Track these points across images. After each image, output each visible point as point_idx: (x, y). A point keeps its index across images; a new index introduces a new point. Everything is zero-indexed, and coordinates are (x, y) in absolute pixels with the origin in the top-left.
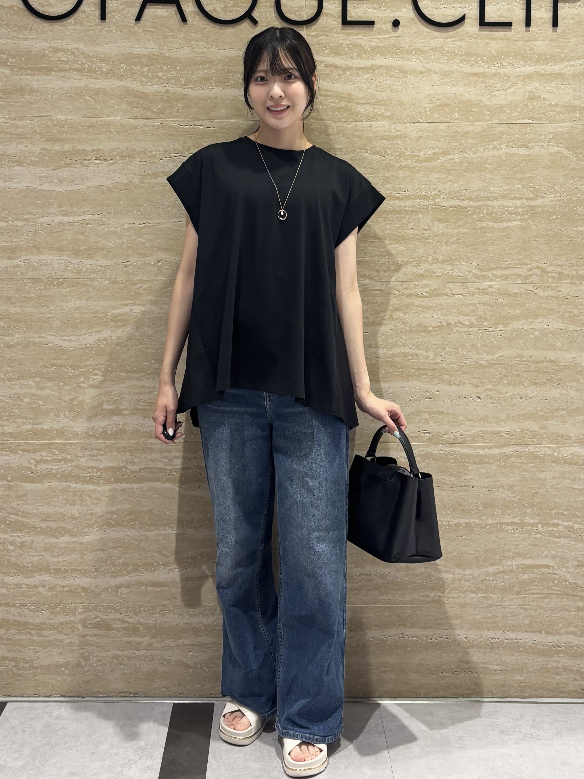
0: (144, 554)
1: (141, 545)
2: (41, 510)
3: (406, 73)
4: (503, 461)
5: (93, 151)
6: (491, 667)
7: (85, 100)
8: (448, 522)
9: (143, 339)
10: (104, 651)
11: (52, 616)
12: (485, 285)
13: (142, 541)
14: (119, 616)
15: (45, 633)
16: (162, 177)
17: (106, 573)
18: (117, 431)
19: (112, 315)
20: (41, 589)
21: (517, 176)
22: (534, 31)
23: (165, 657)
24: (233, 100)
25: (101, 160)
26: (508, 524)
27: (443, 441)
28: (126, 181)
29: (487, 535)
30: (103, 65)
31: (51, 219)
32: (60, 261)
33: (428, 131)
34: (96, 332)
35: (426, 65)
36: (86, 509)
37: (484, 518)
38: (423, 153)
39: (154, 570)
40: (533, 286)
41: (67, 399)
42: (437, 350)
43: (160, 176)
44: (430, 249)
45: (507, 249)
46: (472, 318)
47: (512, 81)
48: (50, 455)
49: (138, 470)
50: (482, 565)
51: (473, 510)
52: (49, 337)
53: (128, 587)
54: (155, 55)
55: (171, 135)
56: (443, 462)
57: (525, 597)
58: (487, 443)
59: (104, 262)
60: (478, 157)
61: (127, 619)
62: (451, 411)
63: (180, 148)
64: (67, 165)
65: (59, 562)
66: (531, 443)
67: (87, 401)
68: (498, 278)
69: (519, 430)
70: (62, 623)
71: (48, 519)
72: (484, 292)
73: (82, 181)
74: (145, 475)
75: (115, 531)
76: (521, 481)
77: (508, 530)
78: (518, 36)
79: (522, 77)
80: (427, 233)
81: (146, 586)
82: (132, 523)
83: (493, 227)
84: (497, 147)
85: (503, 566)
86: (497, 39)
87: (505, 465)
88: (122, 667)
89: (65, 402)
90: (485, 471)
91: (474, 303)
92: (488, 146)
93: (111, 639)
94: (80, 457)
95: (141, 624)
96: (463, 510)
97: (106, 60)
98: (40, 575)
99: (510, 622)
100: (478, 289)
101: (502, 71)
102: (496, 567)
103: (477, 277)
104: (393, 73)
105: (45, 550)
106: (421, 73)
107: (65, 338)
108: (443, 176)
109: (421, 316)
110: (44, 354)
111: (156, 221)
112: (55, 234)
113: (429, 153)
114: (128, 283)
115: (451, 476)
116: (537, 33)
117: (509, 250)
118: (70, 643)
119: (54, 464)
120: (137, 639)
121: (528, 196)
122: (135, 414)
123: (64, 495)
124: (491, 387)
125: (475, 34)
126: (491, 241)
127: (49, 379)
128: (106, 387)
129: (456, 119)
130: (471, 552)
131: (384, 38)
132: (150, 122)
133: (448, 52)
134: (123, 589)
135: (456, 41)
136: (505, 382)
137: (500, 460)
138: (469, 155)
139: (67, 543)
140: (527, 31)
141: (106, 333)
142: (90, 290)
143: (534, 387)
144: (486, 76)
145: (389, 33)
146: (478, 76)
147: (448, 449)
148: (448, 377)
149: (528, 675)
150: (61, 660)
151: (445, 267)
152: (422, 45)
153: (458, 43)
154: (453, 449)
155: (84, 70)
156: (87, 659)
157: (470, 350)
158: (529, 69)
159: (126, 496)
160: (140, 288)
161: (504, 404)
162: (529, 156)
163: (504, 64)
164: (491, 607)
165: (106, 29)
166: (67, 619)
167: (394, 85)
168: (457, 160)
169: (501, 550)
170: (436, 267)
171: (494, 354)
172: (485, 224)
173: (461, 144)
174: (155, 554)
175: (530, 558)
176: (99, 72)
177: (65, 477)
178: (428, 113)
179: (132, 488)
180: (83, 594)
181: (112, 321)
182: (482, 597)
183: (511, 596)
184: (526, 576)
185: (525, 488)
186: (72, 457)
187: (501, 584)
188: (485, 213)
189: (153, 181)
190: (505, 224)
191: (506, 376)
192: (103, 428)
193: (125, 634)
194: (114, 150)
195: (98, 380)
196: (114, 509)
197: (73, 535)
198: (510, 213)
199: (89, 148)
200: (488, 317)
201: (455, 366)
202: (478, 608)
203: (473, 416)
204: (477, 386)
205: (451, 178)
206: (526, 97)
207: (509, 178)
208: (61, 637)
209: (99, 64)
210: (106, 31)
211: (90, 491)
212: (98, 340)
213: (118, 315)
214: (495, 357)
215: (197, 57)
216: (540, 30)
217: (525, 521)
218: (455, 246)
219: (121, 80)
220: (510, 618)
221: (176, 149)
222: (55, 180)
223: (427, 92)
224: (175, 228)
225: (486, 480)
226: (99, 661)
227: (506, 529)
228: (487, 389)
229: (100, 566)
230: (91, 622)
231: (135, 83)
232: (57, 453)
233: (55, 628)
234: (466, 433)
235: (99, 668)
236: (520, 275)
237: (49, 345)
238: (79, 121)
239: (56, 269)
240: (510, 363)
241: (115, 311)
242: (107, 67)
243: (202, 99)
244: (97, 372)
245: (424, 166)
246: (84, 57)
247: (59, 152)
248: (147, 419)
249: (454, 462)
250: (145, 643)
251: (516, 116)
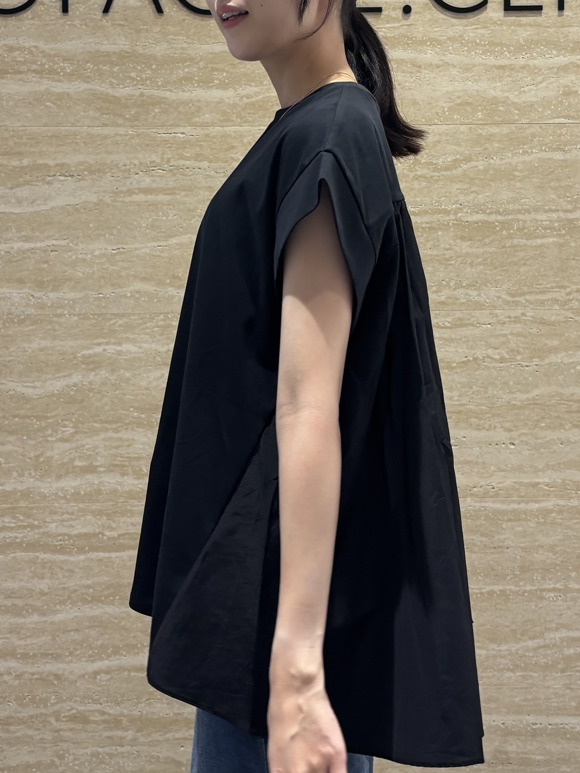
0: (125, 634)
1: (123, 623)
2: (4, 585)
3: (420, 67)
4: (542, 518)
5: (57, 165)
6: (533, 757)
7: (46, 106)
8: (480, 589)
9: (120, 383)
10: (83, 748)
11: (20, 709)
12: (518, 312)
13: (123, 619)
14: (99, 707)
15: (12, 728)
16: (137, 194)
17: (82, 657)
18: (91, 491)
19: (83, 356)
20: (6, 678)
21: (552, 184)
22: (568, 16)
23: (153, 754)
24: (219, 103)
25: (66, 176)
26: (550, 590)
27: (472, 495)
28: (95, 200)
29: (525, 603)
30: (66, 65)
31: (10, 245)
32: (21, 295)
33: (447, 135)
34: (65, 376)
35: (443, 58)
36: (57, 582)
37: (521, 584)
38: (441, 160)
39: (138, 653)
40: (573, 313)
41: (32, 455)
42: (463, 390)
43: (135, 193)
44: (452, 272)
45: (542, 270)
46: (503, 352)
47: (543, 74)
48: (13, 521)
49: (116, 536)
50: (520, 639)
51: (508, 575)
52: (10, 384)
53: (107, 672)
54: (126, 52)
55: (148, 145)
56: (472, 520)
57: (571, 675)
58: (523, 497)
59: (71, 295)
60: (506, 163)
61: (108, 710)
62: (480, 460)
63: (158, 161)
64: (27, 183)
65: (26, 645)
66: (574, 496)
67: (57, 457)
68: (532, 304)
69: (560, 481)
70: (32, 717)
71: (13, 595)
72: (516, 320)
73: (45, 201)
74: (126, 541)
75: (91, 608)
76: (564, 540)
77: (549, 597)
78: (550, 21)
79: (555, 70)
80: (448, 254)
81: (129, 671)
82: (111, 598)
83: (526, 245)
84: (527, 152)
85: (545, 640)
86: (525, 25)
87: (545, 521)
88: (103, 766)
89: (30, 458)
90: (520, 529)
91: (506, 334)
92: (517, 151)
93: (90, 734)
94: (49, 523)
95: (124, 716)
96: (497, 575)
97: (69, 60)
98: (5, 661)
99: (553, 704)
100: (509, 317)
101: (531, 63)
102: (536, 641)
103: (507, 303)
104: (405, 68)
105: (10, 632)
106: (438, 67)
107: (28, 384)
108: (465, 187)
109: (443, 350)
110: (4, 403)
111: (131, 246)
112: (15, 264)
113: (449, 160)
114: (101, 318)
115: (482, 535)
116: (571, 18)
117: (545, 271)
118: (42, 739)
119: (19, 531)
120: (119, 733)
121: (565, 208)
122: (112, 471)
123: (31, 568)
124: (526, 432)
125: (500, 20)
126: (523, 262)
127: (11, 433)
128: (78, 440)
129: (479, 120)
130: (507, 624)
131: (393, 27)
132: (122, 131)
133: (468, 42)
134: (103, 675)
135: (477, 28)
136: (543, 425)
137: (538, 516)
138: (496, 161)
139: (36, 623)
140: (559, 16)
141: (76, 378)
142: (57, 327)
143: (576, 430)
144: (513, 69)
145: (399, 21)
146: (504, 69)
147: (478, 505)
148: (476, 420)
149: (576, 766)
150: (32, 759)
151: (470, 292)
152: (439, 34)
153: (480, 31)
154: (483, 504)
155: (45, 71)
156: (61, 757)
157: (501, 388)
158: (563, 59)
159: (104, 568)
160: (114, 324)
161: (542, 450)
162: (565, 161)
163: (534, 54)
164: (531, 688)
165: (69, 23)
166: (38, 711)
167: (406, 81)
168: (481, 168)
169: (542, 621)
170: (460, 293)
171: (528, 392)
172: (516, 241)
173: (486, 149)
174: (139, 634)
175: (576, 629)
176: (62, 74)
177: (32, 546)
178: (447, 113)
179: (111, 558)
180: (56, 682)
181: (83, 363)
182: (520, 676)
183: (554, 674)
184: (572, 651)
185: (568, 548)
186: (39, 523)
187: (543, 660)
188: (515, 228)
189: (127, 199)
190: (539, 241)
191: (543, 418)
192: (74, 488)
193: (105, 727)
194: (81, 163)
195: (68, 432)
196: (89, 582)
197: (43, 614)
198: (545, 228)
199: (51, 163)
200: (521, 349)
201: (484, 408)
202: (516, 688)
203: (506, 465)
204: (510, 430)
205: (475, 188)
206: (561, 92)
207: (543, 187)
208: (30, 732)
209: (62, 64)
210: (69, 25)
211: (62, 562)
212: (67, 386)
213: (90, 356)
214: (530, 396)
215: (175, 53)
216: (575, 14)
217: (569, 586)
218: (482, 267)
219: (88, 82)
220: (553, 700)
221: (154, 162)
222: (13, 201)
223: (445, 89)
224: (154, 253)
225: (523, 540)
226: (76, 759)
227: (547, 596)
228: (522, 434)
229: (74, 649)
230: (67, 714)
231: (104, 85)
232: (22, 518)
233: (24, 723)
234: (499, 485)
235: (76, 768)
236: (557, 301)
237: (10, 393)
238: (39, 131)
239: (17, 304)
240: (548, 403)
241: (86, 352)
242: (71, 68)
243: (183, 103)
244: (67, 423)
245: (443, 175)
246: (44, 57)
247: (17, 167)
248: (126, 477)
249: (485, 520)
250: (129, 738)
251: (549, 115)
